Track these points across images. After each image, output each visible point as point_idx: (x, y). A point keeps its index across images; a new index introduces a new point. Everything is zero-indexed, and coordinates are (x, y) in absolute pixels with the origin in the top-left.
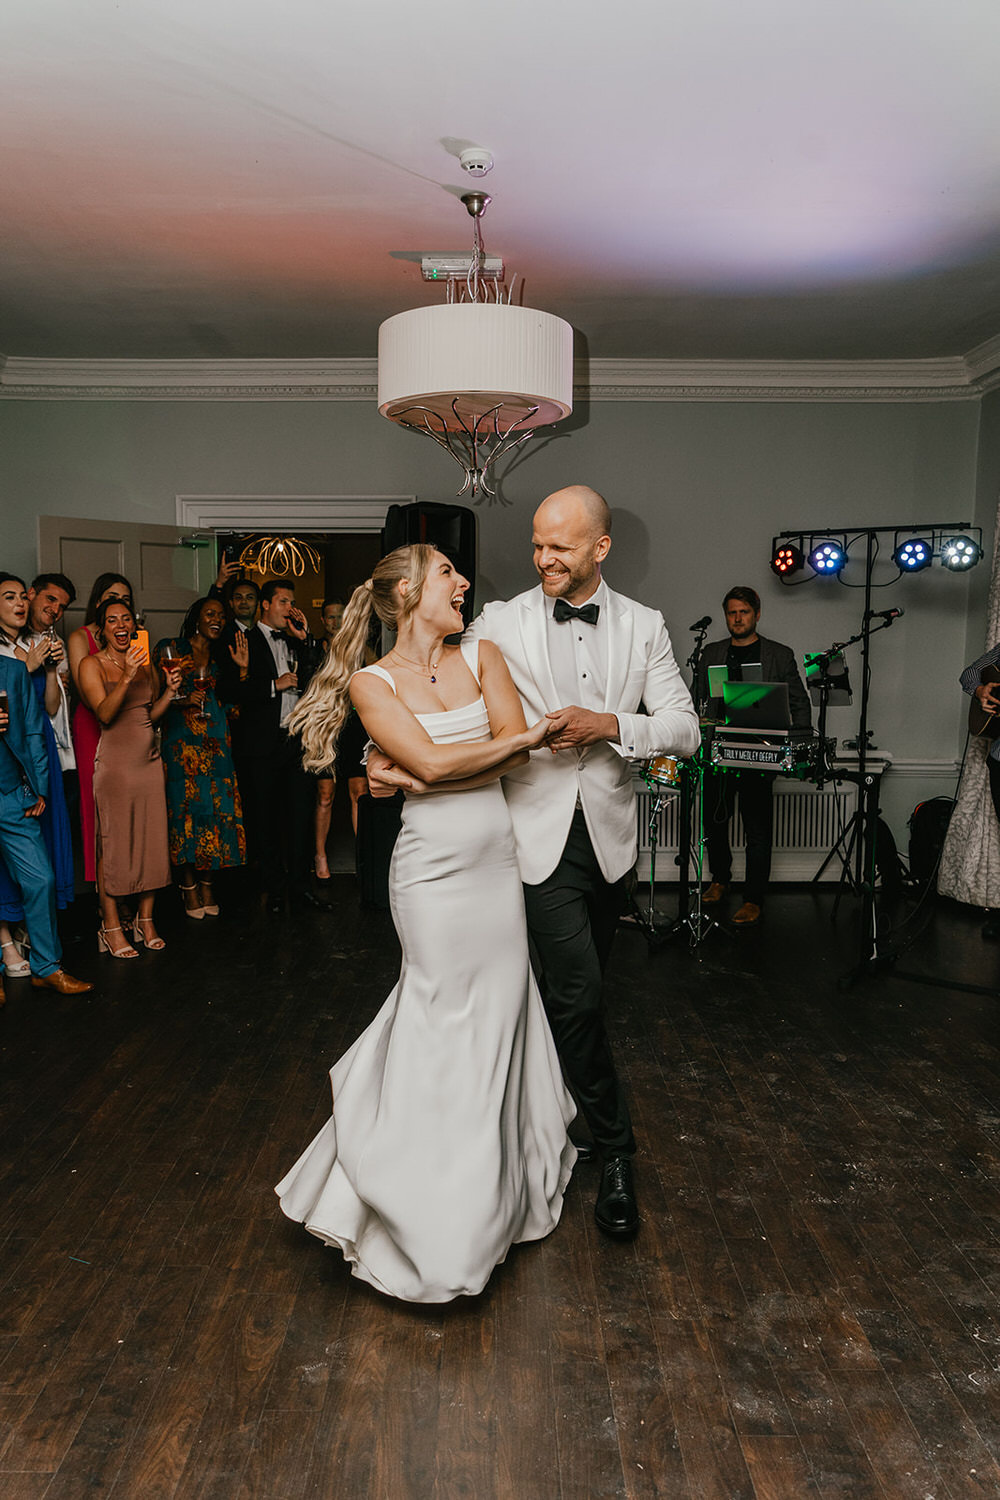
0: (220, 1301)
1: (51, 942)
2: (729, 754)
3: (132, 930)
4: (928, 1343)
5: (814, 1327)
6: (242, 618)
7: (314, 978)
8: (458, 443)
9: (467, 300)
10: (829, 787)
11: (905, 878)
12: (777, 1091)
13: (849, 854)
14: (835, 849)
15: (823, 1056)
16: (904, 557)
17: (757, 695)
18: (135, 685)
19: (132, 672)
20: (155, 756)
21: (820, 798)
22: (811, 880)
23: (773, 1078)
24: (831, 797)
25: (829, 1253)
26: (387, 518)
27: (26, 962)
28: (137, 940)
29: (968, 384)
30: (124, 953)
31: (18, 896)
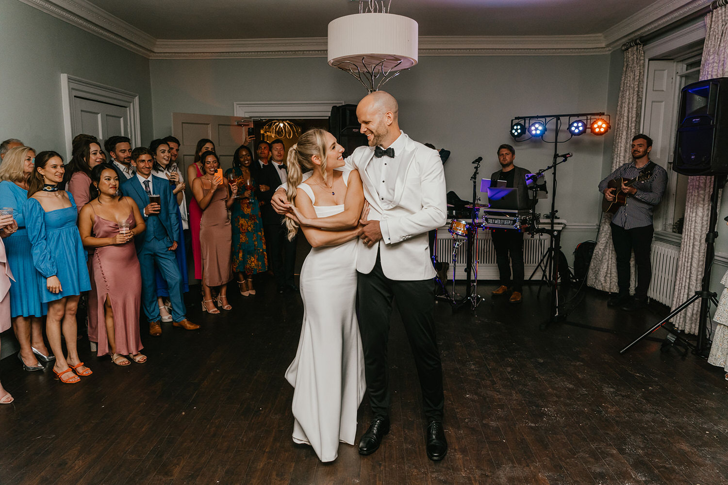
0: (261, 465)
1: (181, 306)
2: (490, 221)
3: (217, 302)
5: (527, 480)
6: (262, 159)
8: (365, 78)
9: (369, 11)
10: (537, 236)
11: (572, 278)
12: (511, 375)
13: (546, 267)
14: (539, 265)
15: (532, 360)
16: (573, 129)
17: (503, 194)
19: (215, 187)
20: (227, 224)
21: (532, 241)
23: (509, 369)
24: (538, 241)
25: (533, 448)
26: (331, 112)
27: (170, 315)
28: (219, 306)
29: (604, 46)
30: (214, 311)
31: (166, 286)
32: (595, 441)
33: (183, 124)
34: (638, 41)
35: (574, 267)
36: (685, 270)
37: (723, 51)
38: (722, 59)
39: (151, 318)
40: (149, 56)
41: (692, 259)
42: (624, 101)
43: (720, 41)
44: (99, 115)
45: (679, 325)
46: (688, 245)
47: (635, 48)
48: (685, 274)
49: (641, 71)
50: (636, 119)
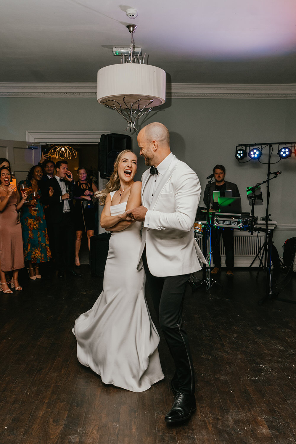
0: (41, 413)
2: (220, 222)
3: (11, 284)
4: (288, 427)
5: (249, 422)
6: (49, 174)
7: (75, 300)
8: (125, 113)
9: (129, 62)
10: (255, 234)
11: (282, 266)
12: (237, 340)
13: (262, 257)
14: (257, 256)
15: (253, 328)
16: (282, 153)
17: (230, 202)
18: (12, 197)
19: (11, 193)
20: (18, 222)
21: (252, 237)
22: (249, 266)
23: (235, 335)
24: (256, 237)
25: (254, 396)
26: (101, 139)
28: (12, 287)
30: (8, 292)
35: (283, 258)
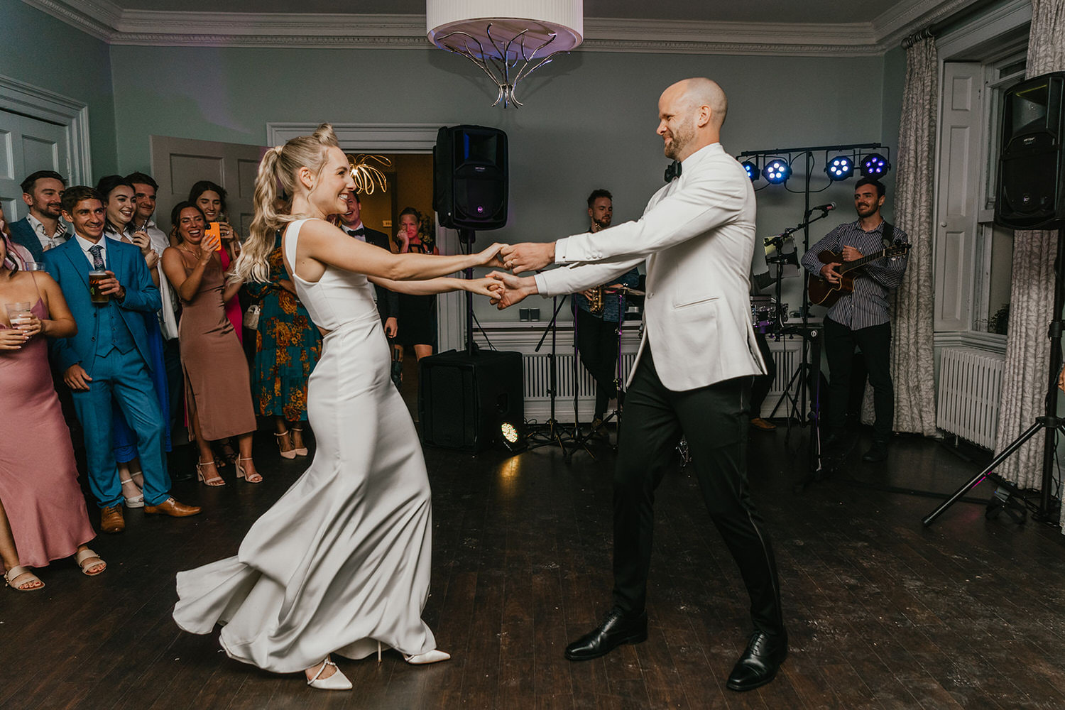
1: (162, 475)
15: (787, 542)
16: (833, 169)
19: (208, 256)
25: (800, 691)
26: (437, 140)
27: (142, 495)
29: (874, 43)
30: (213, 482)
31: (135, 439)
32: (901, 671)
33: (172, 157)
34: (927, 32)
36: (1015, 388)
37: (1060, 38)
38: (1059, 50)
39: (104, 500)
40: (110, 39)
41: (1024, 368)
42: (909, 127)
43: (1055, 24)
44: (8, 137)
45: (1008, 477)
46: (1018, 347)
47: (923, 42)
48: (1015, 394)
49: (934, 79)
50: (929, 153)
